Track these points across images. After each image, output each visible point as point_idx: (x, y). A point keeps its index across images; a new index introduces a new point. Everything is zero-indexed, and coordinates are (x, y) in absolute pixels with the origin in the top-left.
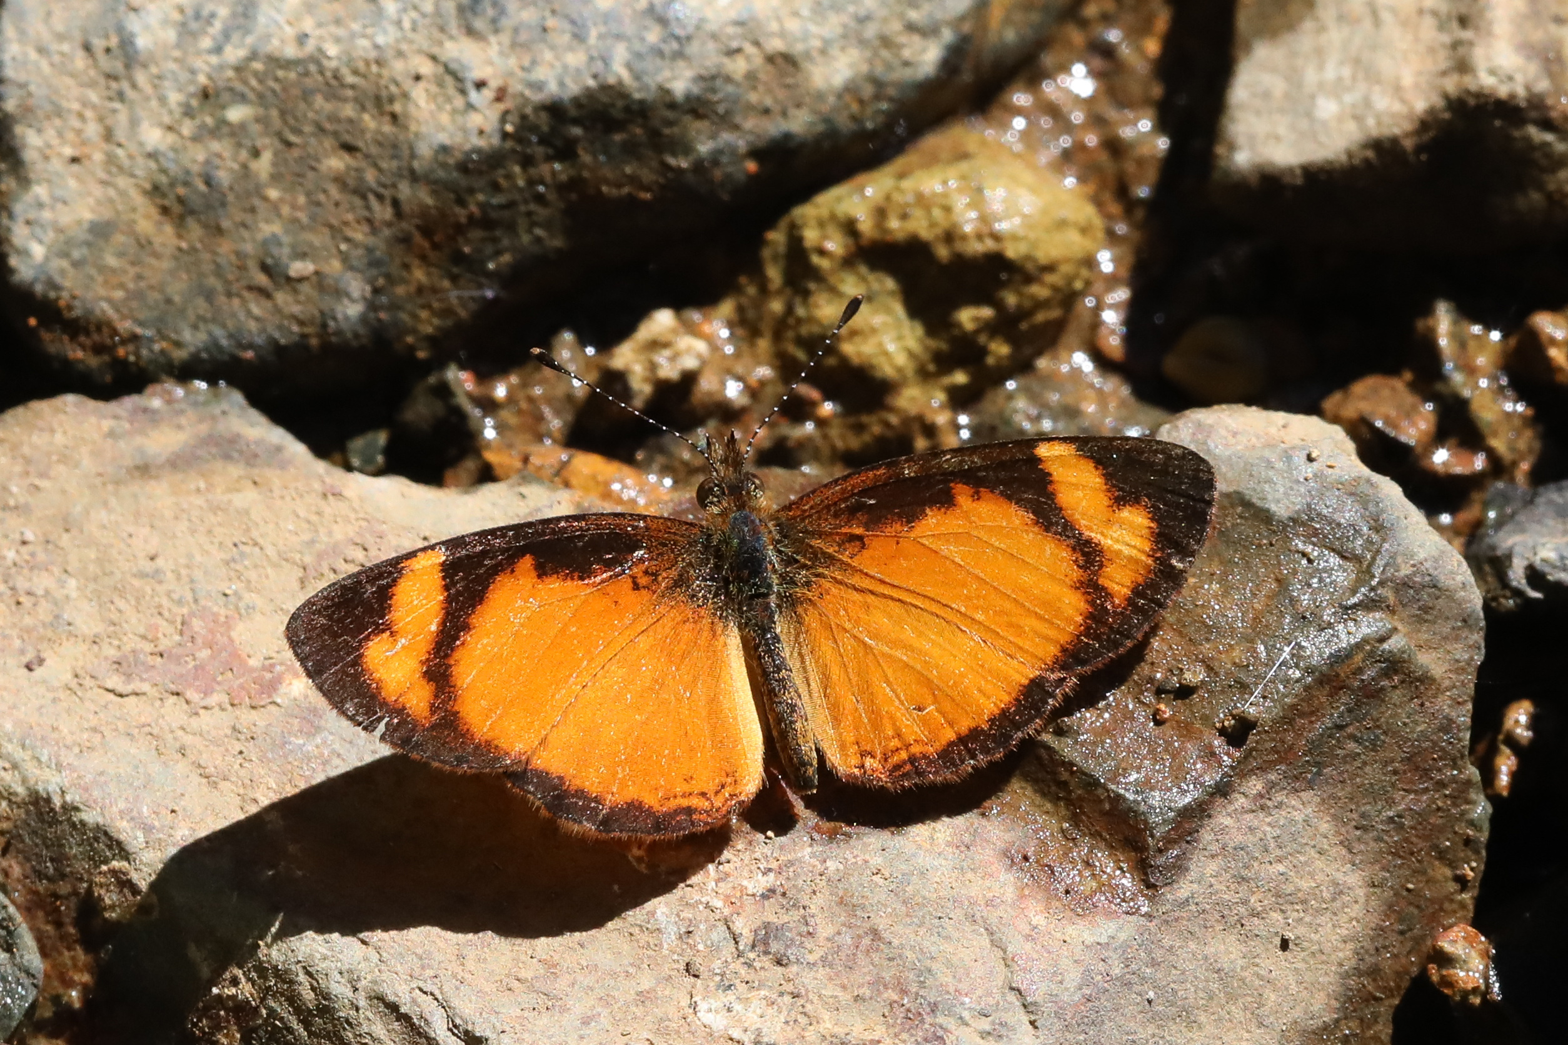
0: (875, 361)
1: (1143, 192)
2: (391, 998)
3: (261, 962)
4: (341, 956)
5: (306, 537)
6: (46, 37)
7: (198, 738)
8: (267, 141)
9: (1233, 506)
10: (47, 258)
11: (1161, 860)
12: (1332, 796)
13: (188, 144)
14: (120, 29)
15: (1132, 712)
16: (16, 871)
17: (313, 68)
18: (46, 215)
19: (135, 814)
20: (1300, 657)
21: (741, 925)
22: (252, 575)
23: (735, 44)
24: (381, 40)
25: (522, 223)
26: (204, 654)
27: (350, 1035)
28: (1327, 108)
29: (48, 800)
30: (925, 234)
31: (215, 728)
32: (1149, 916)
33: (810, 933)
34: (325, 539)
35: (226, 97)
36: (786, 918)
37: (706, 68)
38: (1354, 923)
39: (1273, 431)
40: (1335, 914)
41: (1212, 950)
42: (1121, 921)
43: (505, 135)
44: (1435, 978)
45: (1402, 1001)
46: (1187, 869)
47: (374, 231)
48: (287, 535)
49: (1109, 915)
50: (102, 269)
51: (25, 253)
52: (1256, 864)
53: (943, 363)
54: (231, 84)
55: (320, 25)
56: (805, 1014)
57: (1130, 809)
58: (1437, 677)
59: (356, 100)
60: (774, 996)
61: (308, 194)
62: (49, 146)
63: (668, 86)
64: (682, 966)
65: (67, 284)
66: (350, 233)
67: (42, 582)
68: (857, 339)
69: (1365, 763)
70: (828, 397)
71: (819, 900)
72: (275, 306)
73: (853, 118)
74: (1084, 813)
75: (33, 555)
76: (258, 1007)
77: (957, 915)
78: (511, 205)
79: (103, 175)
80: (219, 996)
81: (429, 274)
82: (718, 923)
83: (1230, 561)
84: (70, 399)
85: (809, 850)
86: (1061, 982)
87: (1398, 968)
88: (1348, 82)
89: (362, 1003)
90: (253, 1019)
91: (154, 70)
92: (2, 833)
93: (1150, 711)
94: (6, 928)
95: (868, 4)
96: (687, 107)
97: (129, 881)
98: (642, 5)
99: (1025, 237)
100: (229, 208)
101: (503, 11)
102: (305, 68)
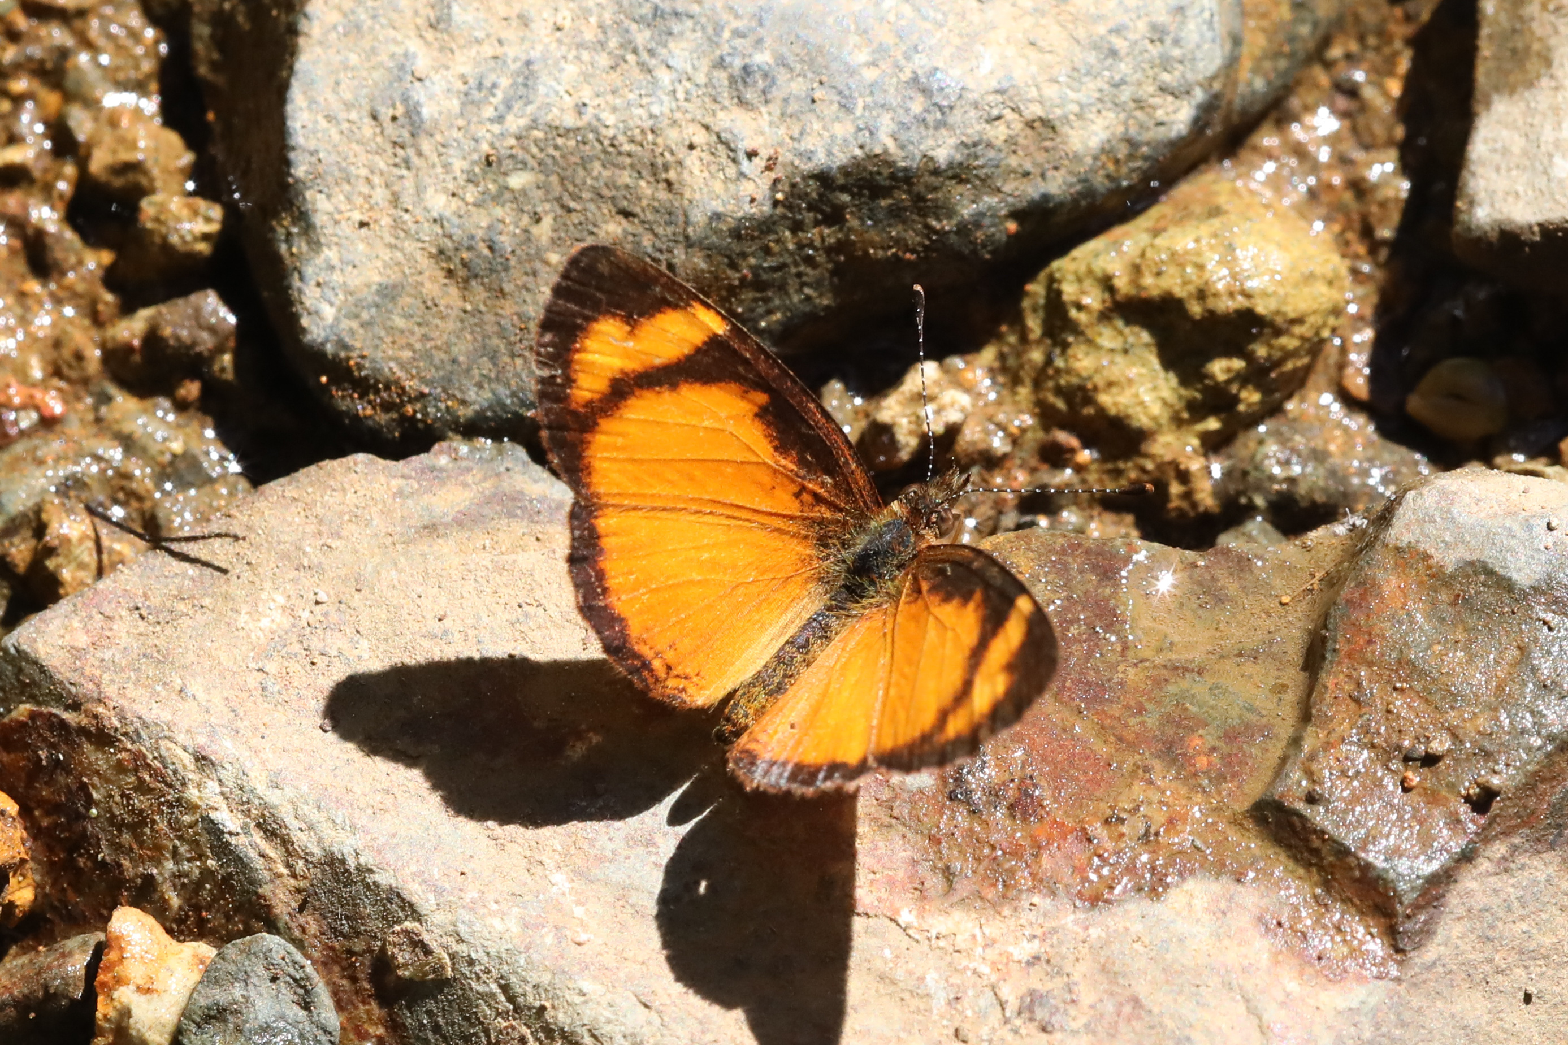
0: (1130, 411)
1: (1385, 233)
3: (548, 1024)
4: (624, 1020)
6: (336, 106)
8: (547, 206)
9: (1476, 573)
10: (337, 319)
11: (1408, 925)
13: (471, 208)
14: (406, 100)
15: (1381, 779)
16: (313, 928)
17: (591, 136)
18: (336, 277)
19: (426, 876)
20: (1541, 725)
21: (1010, 993)
22: (537, 636)
23: (995, 112)
24: (656, 110)
25: (793, 284)
28: (1563, 167)
29: (343, 862)
30: (1179, 292)
32: (1398, 980)
33: (1073, 1001)
35: (508, 164)
36: (1049, 986)
37: (968, 136)
39: (1514, 496)
41: (1458, 1008)
42: (1371, 986)
43: (776, 203)
46: (1435, 933)
49: (1360, 979)
50: (391, 330)
51: (315, 313)
52: (1500, 924)
53: (1197, 411)
54: (514, 152)
55: (598, 95)
57: (1379, 877)
59: (632, 166)
62: (340, 212)
63: (930, 153)
64: (952, 1031)
65: (357, 344)
67: (335, 643)
68: (1114, 390)
70: (1086, 444)
71: (1082, 968)
73: (1108, 176)
74: (1335, 880)
75: (326, 615)
77: (1214, 981)
78: (782, 267)
79: (390, 239)
82: (986, 989)
83: (1475, 629)
84: (361, 457)
85: (1072, 917)
91: (439, 137)
92: (299, 891)
93: (1398, 779)
94: (304, 987)
95: (1124, 68)
96: (950, 173)
97: (421, 942)
98: (906, 75)
99: (1274, 293)
100: (512, 271)
101: (773, 82)
102: (584, 136)
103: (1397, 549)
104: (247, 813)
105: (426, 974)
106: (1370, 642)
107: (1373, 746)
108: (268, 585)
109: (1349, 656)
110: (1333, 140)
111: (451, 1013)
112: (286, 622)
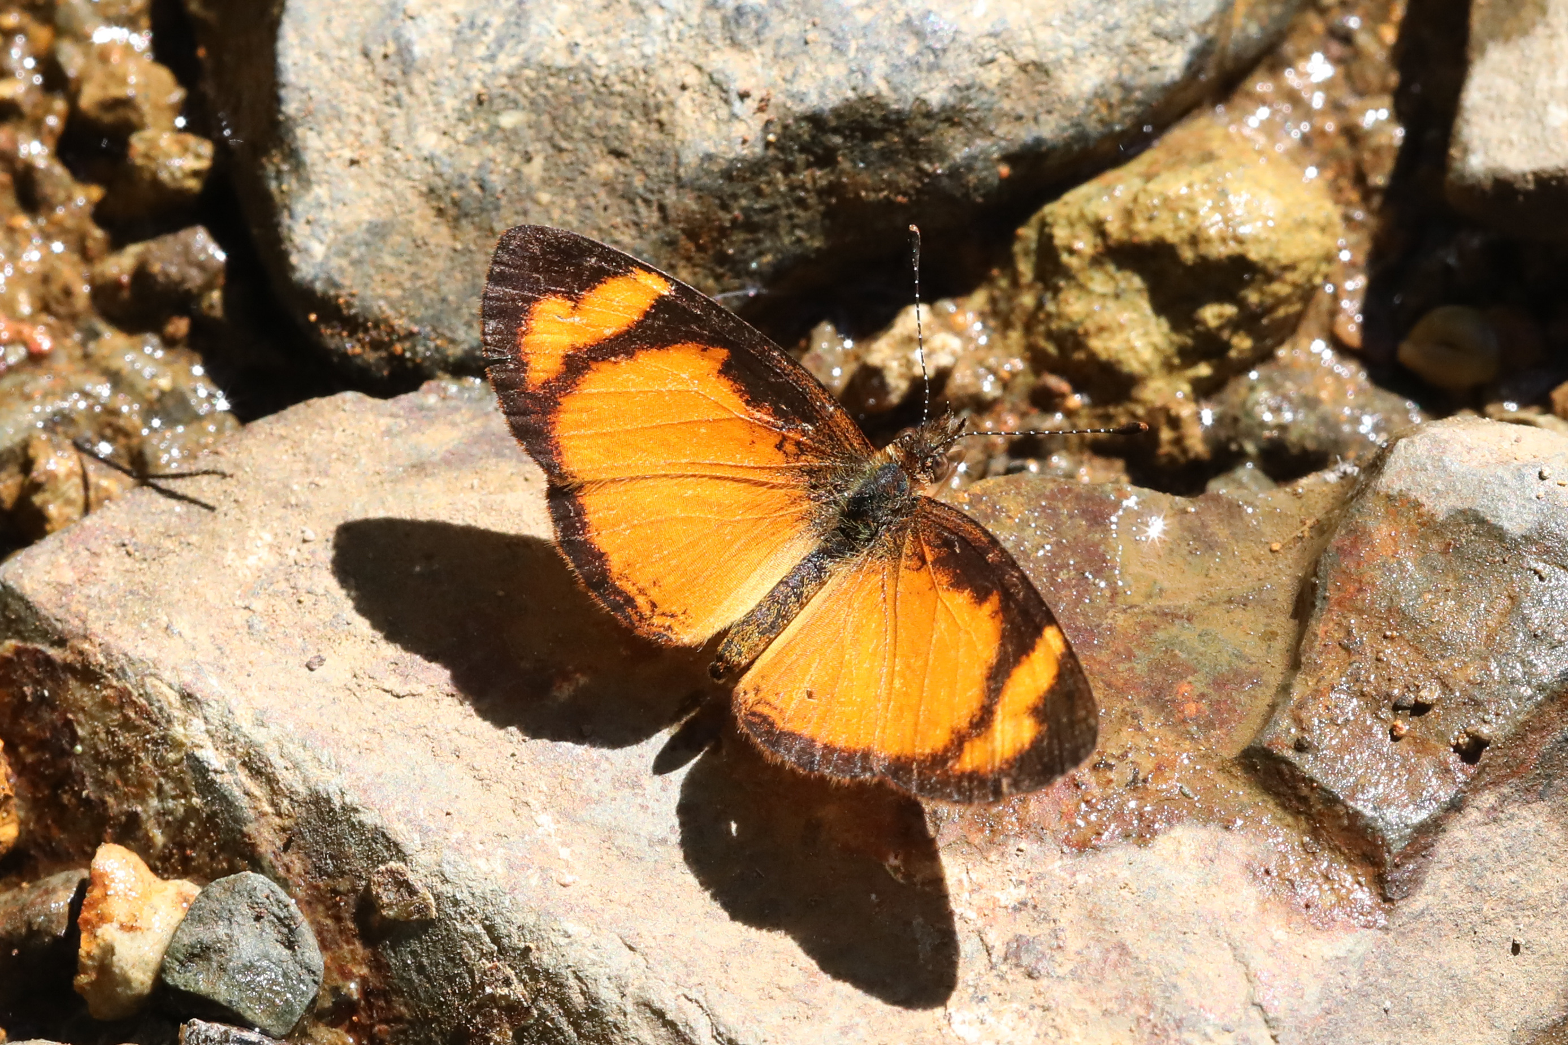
0: (1122, 356)
1: (1379, 180)
2: (658, 1005)
3: (533, 965)
4: (609, 962)
6: (327, 43)
7: (472, 740)
8: (539, 146)
9: (1467, 522)
10: (327, 257)
11: (1396, 875)
12: (1562, 806)
13: (462, 147)
14: (397, 37)
15: (1371, 728)
16: (298, 867)
17: (583, 76)
18: (326, 215)
19: (411, 816)
20: (1531, 675)
21: (996, 939)
22: (524, 577)
23: (988, 55)
24: (648, 50)
25: (784, 226)
27: (618, 1039)
28: (1558, 117)
29: (328, 801)
30: (1171, 237)
32: (1386, 929)
33: (1059, 947)
35: (499, 103)
36: (1036, 931)
37: (961, 79)
39: (1506, 445)
40: (1564, 917)
41: (1446, 957)
42: (1358, 935)
43: (768, 145)
46: (1423, 882)
47: (642, 235)
49: (1348, 928)
50: (380, 268)
51: (305, 251)
52: (1488, 874)
53: (1188, 357)
54: (506, 91)
55: (590, 35)
56: (1055, 1027)
57: (1368, 826)
59: (624, 106)
60: (1026, 1009)
61: (578, 198)
62: (330, 149)
63: (923, 96)
64: (937, 977)
65: (347, 282)
67: (322, 581)
68: (1105, 335)
70: (1077, 389)
71: (1069, 914)
73: (1101, 121)
74: (1324, 828)
75: (313, 553)
76: (529, 1008)
77: (1201, 928)
78: (773, 209)
79: (381, 177)
80: (492, 996)
81: (695, 274)
82: (972, 934)
83: (1465, 578)
84: (350, 395)
85: (1059, 863)
86: (1302, 997)
89: (630, 1008)
90: (525, 1019)
91: (430, 76)
92: (284, 829)
93: (1387, 727)
94: (288, 926)
95: (1118, 12)
96: (943, 116)
97: (406, 882)
98: (900, 17)
99: (1267, 240)
100: (502, 211)
101: (766, 24)
102: (576, 76)
103: (1389, 497)
104: (233, 751)
105: (411, 914)
106: (1360, 590)
107: (1363, 694)
108: (255, 523)
109: (1339, 603)
110: (1327, 86)
111: (435, 953)
112: (273, 560)
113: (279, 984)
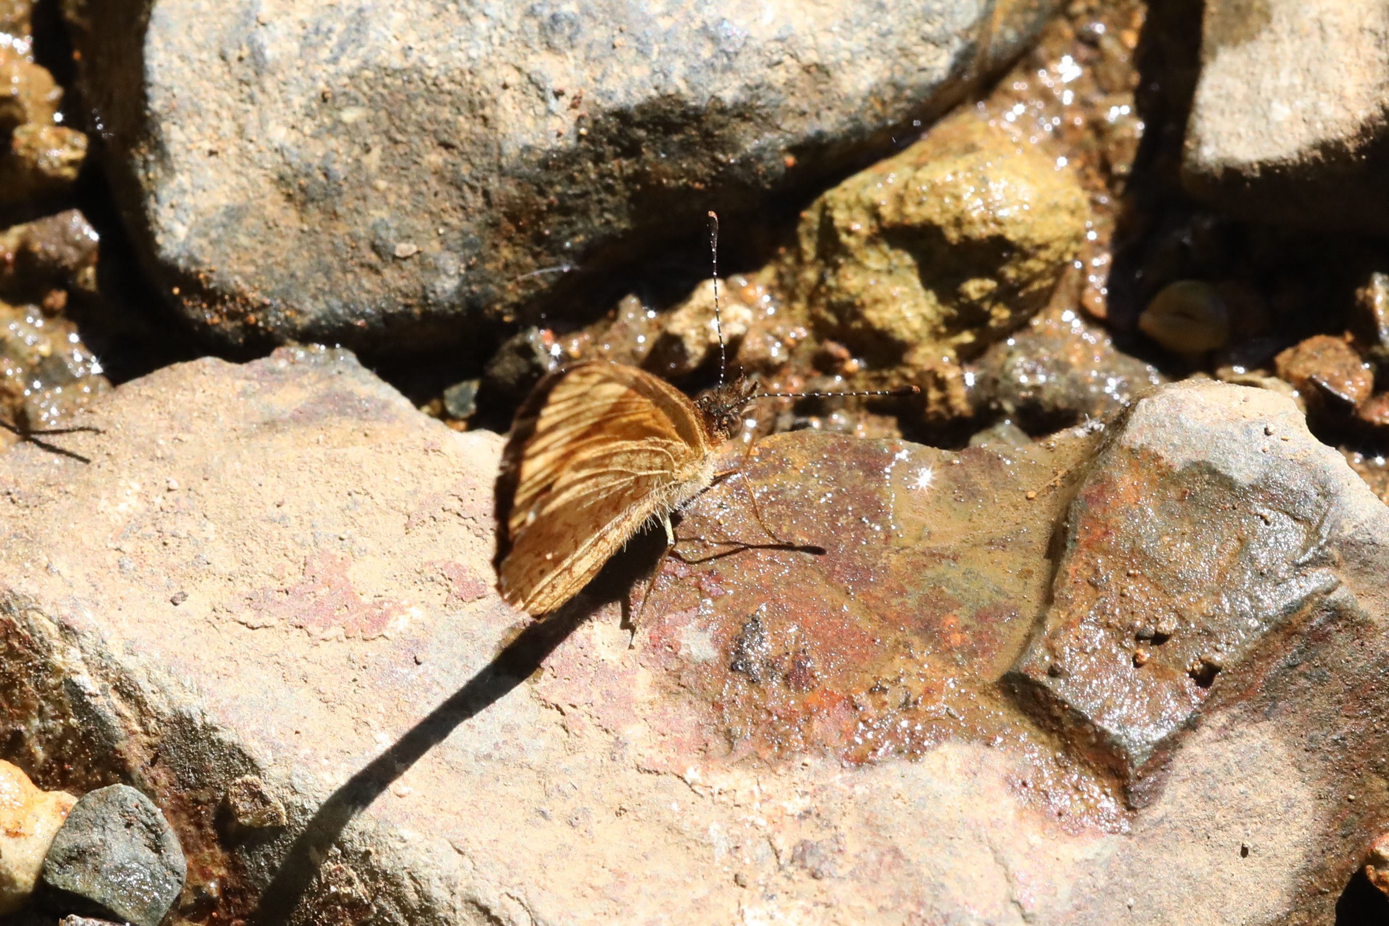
0: (894, 325)
1: (1122, 168)
2: (483, 902)
3: (372, 867)
4: (440, 864)
5: (410, 487)
6: (188, 47)
7: (318, 667)
8: (376, 138)
9: (1201, 473)
10: (188, 237)
11: (1139, 786)
12: (1286, 725)
13: (308, 139)
14: (251, 42)
15: (1116, 656)
16: (164, 780)
17: (416, 76)
18: (188, 200)
19: (265, 734)
20: (1258, 608)
21: (784, 843)
22: (364, 521)
23: (776, 58)
24: (473, 53)
25: (594, 209)
26: (324, 591)
28: (1281, 112)
29: (191, 721)
30: (938, 220)
31: (333, 658)
32: (1129, 835)
33: (840, 851)
34: (428, 491)
35: (341, 100)
36: (819, 837)
37: (752, 79)
38: (1304, 830)
39: (1235, 404)
40: (1287, 824)
41: (1183, 860)
42: (1105, 840)
43: (580, 137)
44: (1372, 877)
45: (1344, 894)
46: (1162, 793)
47: (468, 217)
48: (394, 486)
49: (1096, 834)
50: (236, 247)
51: (169, 232)
52: (1220, 785)
53: (953, 325)
54: (347, 89)
55: (422, 40)
56: (836, 922)
57: (1113, 743)
58: (1375, 620)
59: (452, 103)
60: (810, 906)
61: (411, 185)
62: (192, 142)
63: (718, 94)
64: (731, 877)
65: (206, 260)
66: (447, 218)
67: (185, 526)
68: (880, 306)
69: (1313, 696)
70: (855, 355)
71: (848, 821)
72: (383, 281)
73: (876, 116)
74: (1074, 745)
75: (177, 501)
76: (369, 905)
77: (966, 834)
78: (584, 194)
79: (236, 167)
80: (336, 894)
81: (515, 252)
82: (763, 840)
83: (1200, 522)
84: (209, 360)
85: (839, 776)
86: (1055, 895)
87: (1340, 866)
88: (1299, 89)
89: (459, 905)
90: (366, 915)
91: (280, 76)
92: (151, 746)
93: (1131, 655)
94: (155, 832)
95: (890, 19)
96: (735, 112)
97: (260, 793)
98: (697, 24)
99: (1023, 222)
100: (344, 196)
101: (578, 30)
102: (409, 76)
103: (1131, 450)
104: (106, 677)
105: (264, 822)
106: (1106, 533)
107: (1109, 626)
108: (125, 473)
109: (1088, 545)
110: (1075, 85)
111: (285, 857)
112: (141, 507)
113: (147, 884)
